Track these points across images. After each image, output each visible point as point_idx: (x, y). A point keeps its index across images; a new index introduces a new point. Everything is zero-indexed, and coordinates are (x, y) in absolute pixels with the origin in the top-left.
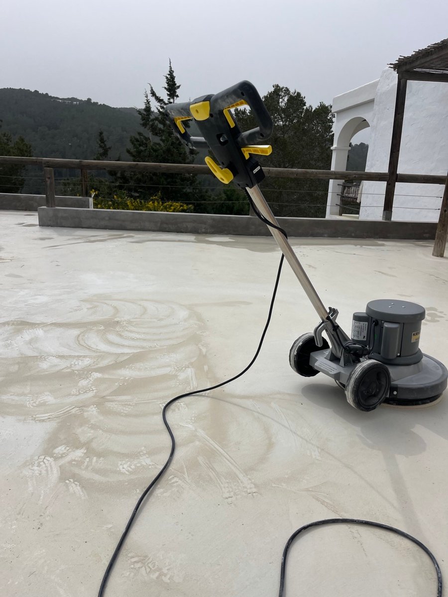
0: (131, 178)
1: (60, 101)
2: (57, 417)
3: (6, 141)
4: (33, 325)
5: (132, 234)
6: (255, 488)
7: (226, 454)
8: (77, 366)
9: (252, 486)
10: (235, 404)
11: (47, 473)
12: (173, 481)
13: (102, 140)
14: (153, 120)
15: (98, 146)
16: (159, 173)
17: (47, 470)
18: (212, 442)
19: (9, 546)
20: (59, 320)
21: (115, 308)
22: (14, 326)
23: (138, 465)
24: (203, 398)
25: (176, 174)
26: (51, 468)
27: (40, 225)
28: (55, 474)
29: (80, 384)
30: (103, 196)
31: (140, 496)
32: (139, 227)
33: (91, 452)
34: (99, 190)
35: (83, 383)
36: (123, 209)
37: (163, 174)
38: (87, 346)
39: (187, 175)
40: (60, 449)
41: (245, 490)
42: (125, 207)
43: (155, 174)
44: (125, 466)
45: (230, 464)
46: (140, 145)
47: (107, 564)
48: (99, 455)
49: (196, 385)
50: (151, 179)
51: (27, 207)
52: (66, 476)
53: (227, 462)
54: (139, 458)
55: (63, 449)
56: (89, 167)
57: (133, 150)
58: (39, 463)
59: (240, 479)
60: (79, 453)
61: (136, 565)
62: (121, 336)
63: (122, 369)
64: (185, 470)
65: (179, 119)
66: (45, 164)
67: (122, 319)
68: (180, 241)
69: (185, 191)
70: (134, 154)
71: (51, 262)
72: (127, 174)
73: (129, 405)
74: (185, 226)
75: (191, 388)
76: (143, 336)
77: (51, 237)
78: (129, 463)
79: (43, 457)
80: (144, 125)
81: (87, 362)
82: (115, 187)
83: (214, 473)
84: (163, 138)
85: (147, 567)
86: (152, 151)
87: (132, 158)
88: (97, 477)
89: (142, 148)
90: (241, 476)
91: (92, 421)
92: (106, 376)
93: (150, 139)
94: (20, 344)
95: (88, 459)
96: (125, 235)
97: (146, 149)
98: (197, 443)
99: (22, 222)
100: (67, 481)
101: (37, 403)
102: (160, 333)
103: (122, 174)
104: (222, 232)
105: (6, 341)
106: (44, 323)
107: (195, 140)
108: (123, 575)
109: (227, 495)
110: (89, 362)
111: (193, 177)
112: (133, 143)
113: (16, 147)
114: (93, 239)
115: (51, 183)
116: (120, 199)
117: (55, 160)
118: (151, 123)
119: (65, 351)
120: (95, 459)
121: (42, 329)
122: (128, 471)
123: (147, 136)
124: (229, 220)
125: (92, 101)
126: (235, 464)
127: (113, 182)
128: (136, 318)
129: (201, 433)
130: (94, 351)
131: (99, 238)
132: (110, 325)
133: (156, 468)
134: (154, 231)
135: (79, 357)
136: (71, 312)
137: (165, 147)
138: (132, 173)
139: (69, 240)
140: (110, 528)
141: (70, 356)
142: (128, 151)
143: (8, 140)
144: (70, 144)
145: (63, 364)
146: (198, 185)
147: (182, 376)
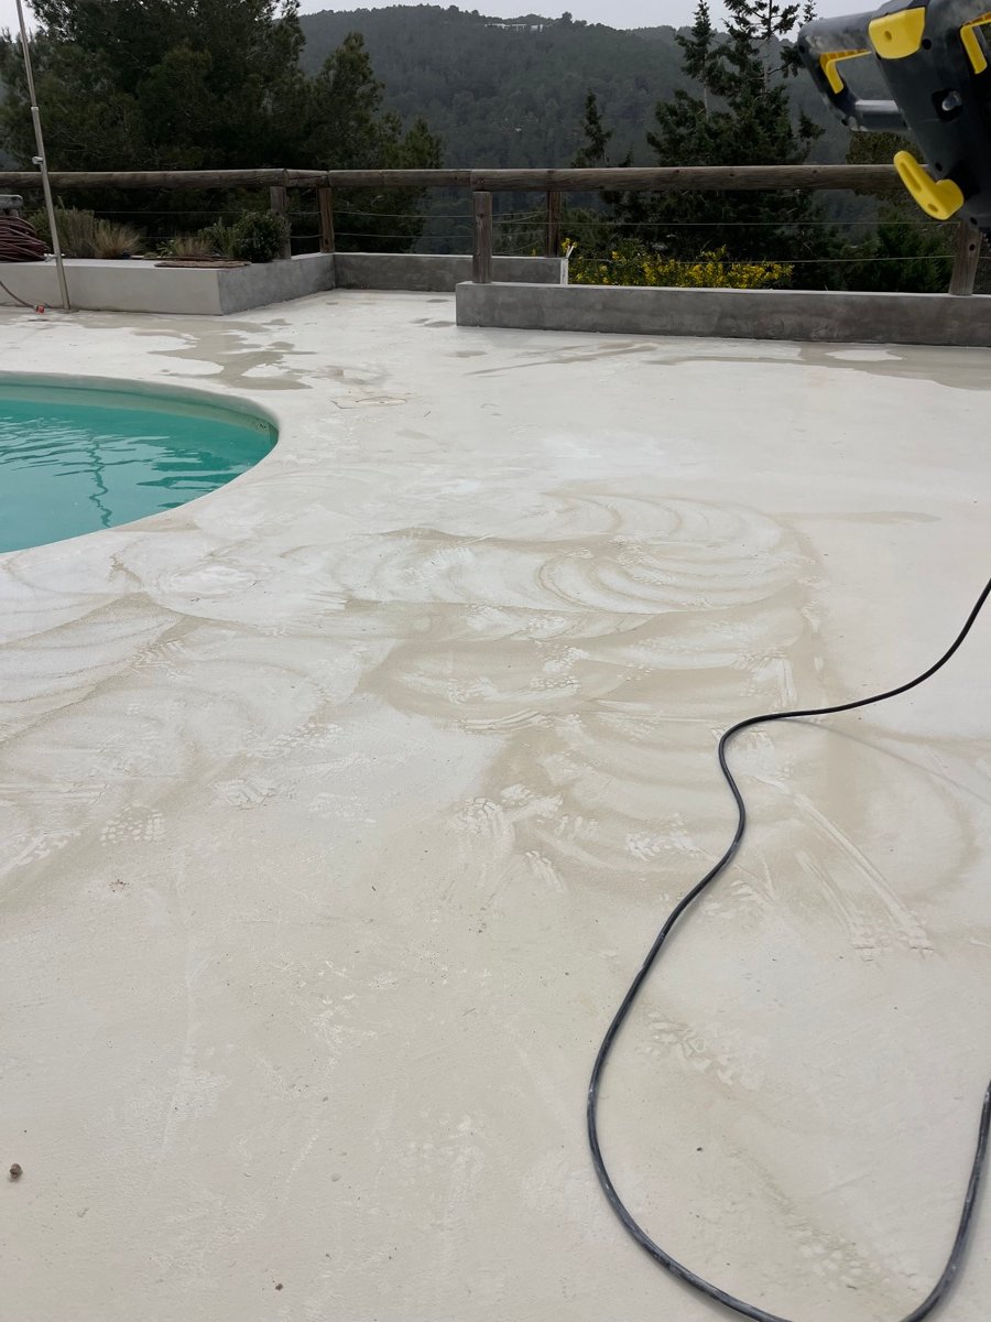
0: (654, 208)
1: (503, 25)
2: (505, 729)
3: (390, 132)
4: (452, 540)
5: (651, 342)
6: (928, 939)
7: (860, 856)
8: (540, 630)
9: (922, 933)
10: (886, 752)
11: (492, 832)
12: (740, 891)
13: (593, 118)
14: (713, 55)
15: (584, 131)
16: (720, 191)
17: (490, 827)
18: (830, 827)
19: (428, 954)
20: (504, 534)
21: (614, 512)
22: (417, 540)
23: (667, 847)
24: (811, 729)
25: (760, 191)
26: (498, 824)
27: (458, 324)
28: (505, 838)
29: (546, 669)
30: (587, 252)
31: (672, 909)
32: (669, 328)
33: (570, 806)
34: (578, 240)
35: (552, 667)
36: (632, 283)
37: (729, 193)
38: (558, 592)
39: (788, 194)
40: (513, 792)
41: (905, 938)
42: (638, 277)
43: (710, 194)
44: (640, 845)
45: (870, 879)
46: (679, 124)
47: (608, 1023)
48: (589, 815)
49: (795, 699)
50: (700, 206)
51: (431, 283)
52: (526, 843)
53: (864, 873)
54: (668, 835)
55: (519, 791)
56: (567, 184)
57: (661, 138)
58: (476, 810)
59: (892, 915)
60: (548, 805)
61: (664, 1036)
62: (628, 575)
63: (632, 646)
64: (767, 873)
65: (833, 57)
66: (475, 183)
67: (630, 538)
68: (762, 359)
69: (778, 232)
70: (665, 146)
71: (482, 407)
72: (646, 199)
73: (647, 723)
74: (777, 323)
75: (784, 704)
76: (674, 580)
77: (481, 350)
78: (648, 840)
79: (482, 801)
80: (692, 70)
81: (559, 624)
82: (616, 230)
83: (831, 891)
84: (738, 100)
85: (686, 1046)
86: (706, 135)
87: (658, 157)
88: (586, 858)
89: (683, 131)
90: (894, 907)
91: (573, 746)
92: (598, 658)
93: (703, 106)
94: (430, 578)
95: (566, 819)
96: (637, 346)
97: (692, 133)
98: (795, 823)
99: (424, 317)
100: (528, 854)
101: (467, 695)
102: (714, 576)
103: (634, 198)
104: (868, 338)
105: (407, 568)
106: (474, 538)
107: (868, 109)
108: (639, 1051)
109: (861, 942)
110: (562, 626)
111: (803, 197)
112: (662, 120)
113: (410, 146)
114: (567, 354)
115: (485, 228)
116: (624, 260)
117: (496, 173)
118: (708, 64)
119: (516, 600)
120: (579, 820)
121: (470, 550)
122: (646, 855)
123: (696, 99)
124: (894, 305)
125: (573, 20)
126: (881, 879)
127: (611, 219)
128: (659, 539)
129: (804, 802)
130: (573, 603)
131: (580, 353)
132: (605, 550)
133: (704, 859)
134: (701, 335)
135: (542, 613)
136: (525, 517)
137: (739, 121)
138: (657, 196)
139: (517, 356)
140: (613, 957)
141: (526, 610)
142: (652, 140)
143: (393, 129)
144: (518, 130)
145: (512, 625)
146: (814, 218)
147: (762, 675)
